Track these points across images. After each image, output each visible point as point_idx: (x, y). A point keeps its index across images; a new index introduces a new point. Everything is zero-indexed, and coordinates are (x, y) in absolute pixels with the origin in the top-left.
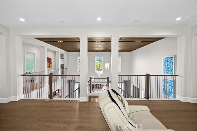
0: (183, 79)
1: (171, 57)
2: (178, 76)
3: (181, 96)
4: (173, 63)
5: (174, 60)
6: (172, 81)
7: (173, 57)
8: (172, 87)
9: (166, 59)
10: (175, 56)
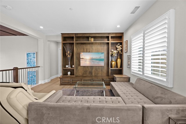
0: (43, 68)
1: (33, 53)
2: (39, 67)
3: (42, 80)
4: (35, 58)
5: (35, 55)
6: (35, 72)
7: (35, 53)
8: (35, 76)
9: (29, 55)
10: (36, 52)
